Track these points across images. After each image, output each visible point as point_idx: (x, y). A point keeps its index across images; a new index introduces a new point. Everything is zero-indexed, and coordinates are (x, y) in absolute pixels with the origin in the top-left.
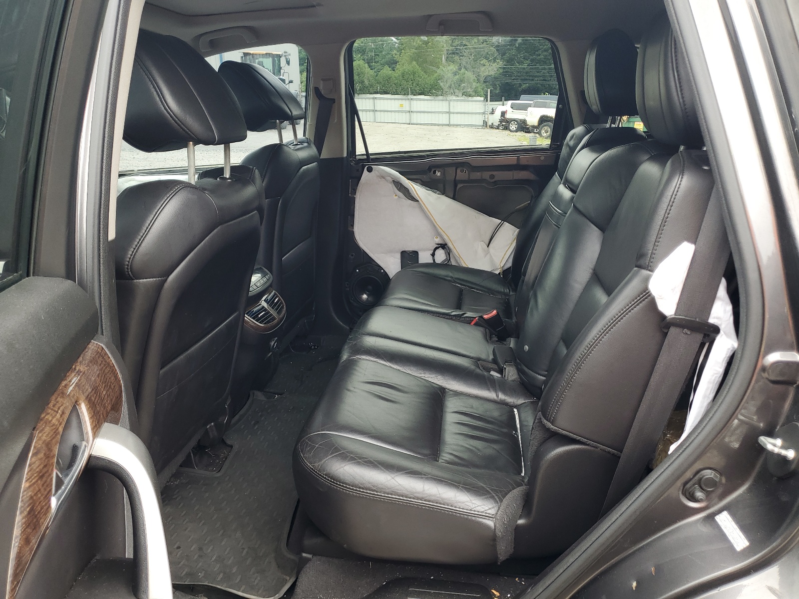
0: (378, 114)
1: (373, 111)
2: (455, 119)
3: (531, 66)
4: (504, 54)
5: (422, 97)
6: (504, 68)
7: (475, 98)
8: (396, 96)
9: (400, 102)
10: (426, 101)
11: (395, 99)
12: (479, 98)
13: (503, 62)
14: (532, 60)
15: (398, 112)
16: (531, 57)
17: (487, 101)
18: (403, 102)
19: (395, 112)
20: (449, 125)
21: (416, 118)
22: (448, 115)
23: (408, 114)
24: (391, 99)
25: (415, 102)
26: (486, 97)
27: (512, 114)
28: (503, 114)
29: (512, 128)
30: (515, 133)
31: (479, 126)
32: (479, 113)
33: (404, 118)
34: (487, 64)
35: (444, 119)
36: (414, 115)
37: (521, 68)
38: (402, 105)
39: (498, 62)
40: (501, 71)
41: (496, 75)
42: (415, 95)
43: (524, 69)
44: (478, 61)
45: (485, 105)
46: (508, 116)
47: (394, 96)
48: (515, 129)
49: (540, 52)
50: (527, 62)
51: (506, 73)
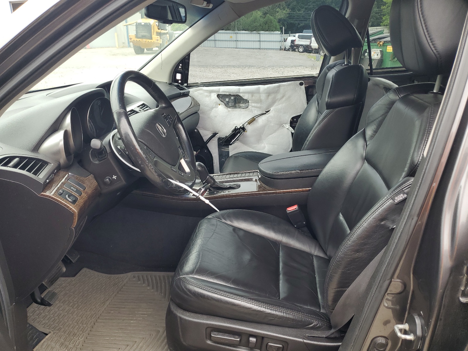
0: (217, 42)
1: (214, 40)
2: (263, 45)
3: (305, 12)
4: (289, 5)
5: (244, 32)
6: (289, 14)
7: (275, 32)
8: (228, 31)
9: (230, 35)
10: (246, 34)
11: (227, 33)
12: (277, 32)
13: (289, 10)
14: (306, 9)
15: (230, 41)
16: (305, 7)
17: (282, 34)
18: (232, 35)
19: (227, 41)
20: (259, 49)
21: (240, 45)
22: (259, 42)
23: (235, 42)
24: (225, 33)
25: (239, 35)
26: (282, 32)
27: (298, 42)
28: (293, 41)
29: (300, 50)
30: (302, 54)
31: (278, 49)
32: (278, 41)
33: (233, 44)
34: (280, 11)
35: (257, 45)
36: (239, 43)
37: (299, 14)
38: (231, 37)
39: (287, 10)
40: (288, 15)
41: (285, 18)
42: (239, 30)
43: (301, 14)
44: (275, 9)
45: (281, 36)
46: (296, 43)
47: (226, 31)
48: (302, 51)
49: (310, 3)
50: (303, 9)
51: (290, 17)
